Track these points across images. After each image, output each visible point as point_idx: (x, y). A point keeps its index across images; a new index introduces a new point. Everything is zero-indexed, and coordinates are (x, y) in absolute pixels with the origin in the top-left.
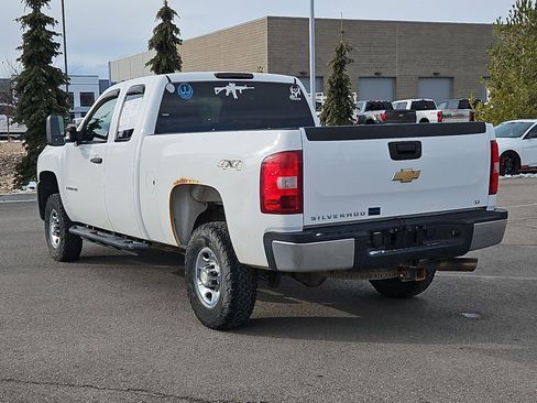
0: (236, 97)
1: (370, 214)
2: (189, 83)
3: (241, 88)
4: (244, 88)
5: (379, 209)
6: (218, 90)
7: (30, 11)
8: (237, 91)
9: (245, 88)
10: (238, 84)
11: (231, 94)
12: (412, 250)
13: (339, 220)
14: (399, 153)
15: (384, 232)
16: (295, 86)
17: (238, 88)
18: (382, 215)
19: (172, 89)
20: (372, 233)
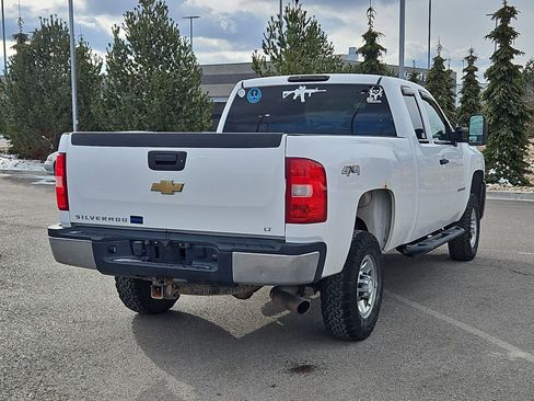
0: (303, 100)
1: (132, 222)
2: (260, 88)
3: (310, 91)
4: (314, 91)
5: (142, 218)
6: (286, 93)
8: (306, 94)
9: (316, 90)
10: (308, 87)
11: (299, 97)
13: (100, 222)
14: (158, 162)
16: (377, 87)
17: (307, 91)
18: (145, 225)
19: (242, 95)
20: (132, 241)
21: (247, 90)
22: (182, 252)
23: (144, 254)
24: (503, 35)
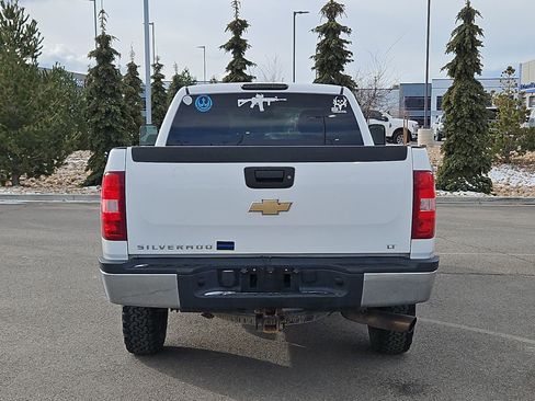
0: (262, 109)
1: (219, 248)
2: (209, 95)
3: (269, 100)
4: (273, 100)
5: (233, 243)
6: (241, 102)
7: (326, 20)
8: (265, 103)
9: (276, 99)
10: (266, 95)
11: (257, 106)
12: (277, 295)
13: (175, 252)
14: (258, 180)
15: (237, 270)
16: (341, 97)
17: (266, 100)
18: (238, 250)
19: (188, 101)
20: (220, 270)
21: (194, 97)
22: (287, 278)
23: (236, 284)
24: (237, 46)
